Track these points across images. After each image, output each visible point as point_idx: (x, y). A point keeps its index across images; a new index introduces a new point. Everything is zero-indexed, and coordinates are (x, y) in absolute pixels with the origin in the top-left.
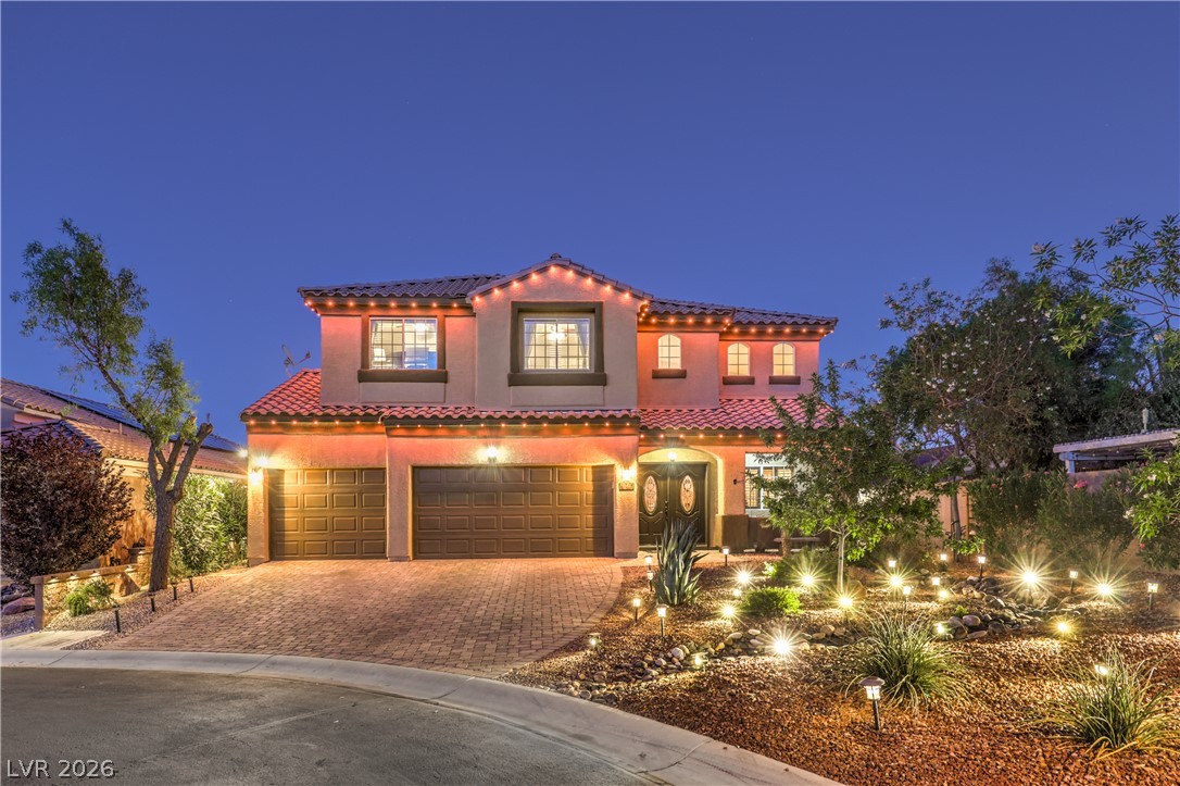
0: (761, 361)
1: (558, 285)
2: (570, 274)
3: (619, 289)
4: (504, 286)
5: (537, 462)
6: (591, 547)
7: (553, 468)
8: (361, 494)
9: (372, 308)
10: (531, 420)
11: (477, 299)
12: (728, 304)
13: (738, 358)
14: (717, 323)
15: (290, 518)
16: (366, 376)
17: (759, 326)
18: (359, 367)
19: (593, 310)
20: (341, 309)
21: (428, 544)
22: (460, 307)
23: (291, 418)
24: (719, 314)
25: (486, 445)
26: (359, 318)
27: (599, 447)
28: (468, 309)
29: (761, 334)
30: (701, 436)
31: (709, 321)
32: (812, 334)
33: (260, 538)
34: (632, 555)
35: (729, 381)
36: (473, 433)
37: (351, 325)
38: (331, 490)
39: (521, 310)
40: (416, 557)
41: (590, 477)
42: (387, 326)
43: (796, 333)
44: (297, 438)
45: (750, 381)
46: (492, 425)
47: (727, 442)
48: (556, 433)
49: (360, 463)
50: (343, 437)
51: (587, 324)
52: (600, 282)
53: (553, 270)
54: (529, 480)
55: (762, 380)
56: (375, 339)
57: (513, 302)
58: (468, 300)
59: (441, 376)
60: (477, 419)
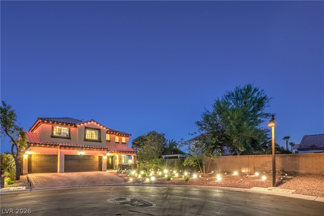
0: (120, 140)
1: (93, 125)
2: (95, 123)
3: (104, 127)
4: (83, 123)
5: (89, 155)
6: (98, 170)
7: (91, 156)
8: (51, 160)
9: (55, 124)
10: (89, 148)
11: (78, 125)
12: (118, 130)
13: (117, 139)
14: (116, 133)
15: (33, 164)
16: (53, 137)
17: (121, 134)
18: (51, 135)
19: (99, 130)
20: (48, 122)
21: (67, 169)
22: (74, 126)
23: (37, 144)
24: (116, 132)
25: (80, 152)
26: (51, 125)
27: (101, 153)
28: (76, 127)
29: (121, 135)
30: (116, 152)
31: (115, 133)
32: (128, 136)
33: (26, 169)
34: (105, 171)
35: (116, 143)
36: (77, 149)
37: (49, 126)
38: (44, 159)
39: (86, 128)
40: (65, 172)
41: (98, 158)
42: (58, 127)
43: (126, 136)
44: (37, 148)
45: (119, 143)
46: (82, 148)
47: (119, 153)
48: (93, 150)
49: (52, 154)
50: (48, 148)
51: (97, 132)
52: (100, 125)
53: (92, 122)
54: (87, 158)
55: (120, 143)
56: (55, 129)
57: (85, 127)
58: (76, 125)
59: (70, 138)
60: (79, 147)
